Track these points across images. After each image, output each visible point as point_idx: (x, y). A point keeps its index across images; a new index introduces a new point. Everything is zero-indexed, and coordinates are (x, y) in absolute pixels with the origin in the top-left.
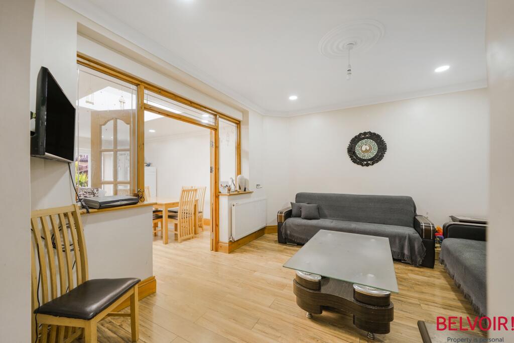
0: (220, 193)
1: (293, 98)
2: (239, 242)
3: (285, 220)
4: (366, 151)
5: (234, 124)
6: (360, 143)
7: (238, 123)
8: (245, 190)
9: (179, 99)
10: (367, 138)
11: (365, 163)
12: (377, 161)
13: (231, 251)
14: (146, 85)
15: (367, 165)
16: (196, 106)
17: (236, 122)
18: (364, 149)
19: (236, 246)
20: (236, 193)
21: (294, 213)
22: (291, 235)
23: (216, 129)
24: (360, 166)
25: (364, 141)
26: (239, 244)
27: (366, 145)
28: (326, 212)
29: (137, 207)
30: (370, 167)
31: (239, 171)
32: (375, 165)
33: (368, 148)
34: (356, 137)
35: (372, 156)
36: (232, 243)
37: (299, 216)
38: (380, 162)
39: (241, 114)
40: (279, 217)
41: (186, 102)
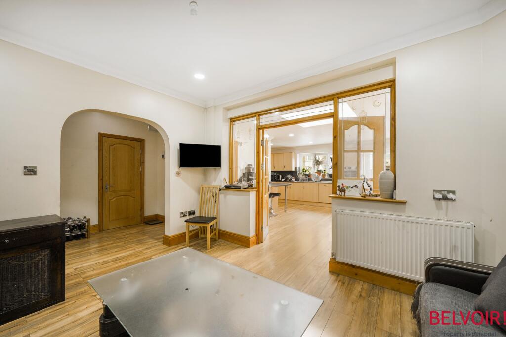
23: (333, 116)
41: (303, 104)
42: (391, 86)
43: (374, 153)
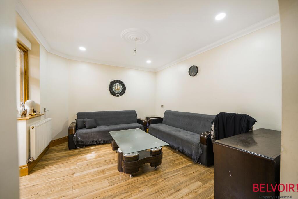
1: (82, 49)
3: (75, 132)
4: (118, 89)
6: (114, 85)
10: (118, 83)
11: (117, 95)
12: (122, 95)
15: (118, 96)
18: (116, 88)
21: (79, 126)
22: (81, 141)
24: (115, 97)
25: (117, 84)
27: (117, 86)
28: (99, 122)
30: (119, 97)
32: (121, 96)
33: (118, 88)
34: (113, 81)
35: (120, 92)
36: (31, 163)
37: (84, 127)
38: (123, 95)
39: (30, 44)
42: (24, 51)
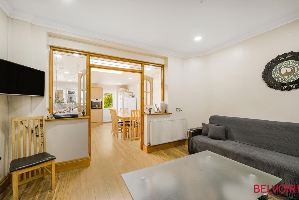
0: (144, 113)
1: (198, 39)
2: (157, 147)
3: (193, 136)
5: (159, 68)
7: (162, 67)
8: (166, 112)
9: (112, 58)
13: (149, 152)
14: (90, 54)
16: (125, 60)
17: (160, 66)
18: (283, 72)
19: (153, 149)
20: (157, 113)
23: (142, 73)
25: (284, 63)
26: (158, 149)
28: (234, 134)
29: (78, 119)
31: (163, 99)
34: (272, 61)
36: (150, 146)
37: (206, 135)
39: (164, 60)
40: (189, 133)
41: (118, 59)
42: (161, 67)
43: (150, 93)
